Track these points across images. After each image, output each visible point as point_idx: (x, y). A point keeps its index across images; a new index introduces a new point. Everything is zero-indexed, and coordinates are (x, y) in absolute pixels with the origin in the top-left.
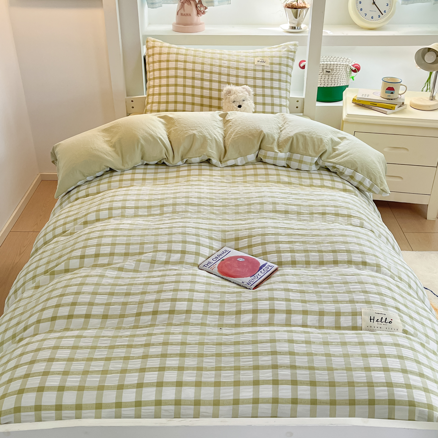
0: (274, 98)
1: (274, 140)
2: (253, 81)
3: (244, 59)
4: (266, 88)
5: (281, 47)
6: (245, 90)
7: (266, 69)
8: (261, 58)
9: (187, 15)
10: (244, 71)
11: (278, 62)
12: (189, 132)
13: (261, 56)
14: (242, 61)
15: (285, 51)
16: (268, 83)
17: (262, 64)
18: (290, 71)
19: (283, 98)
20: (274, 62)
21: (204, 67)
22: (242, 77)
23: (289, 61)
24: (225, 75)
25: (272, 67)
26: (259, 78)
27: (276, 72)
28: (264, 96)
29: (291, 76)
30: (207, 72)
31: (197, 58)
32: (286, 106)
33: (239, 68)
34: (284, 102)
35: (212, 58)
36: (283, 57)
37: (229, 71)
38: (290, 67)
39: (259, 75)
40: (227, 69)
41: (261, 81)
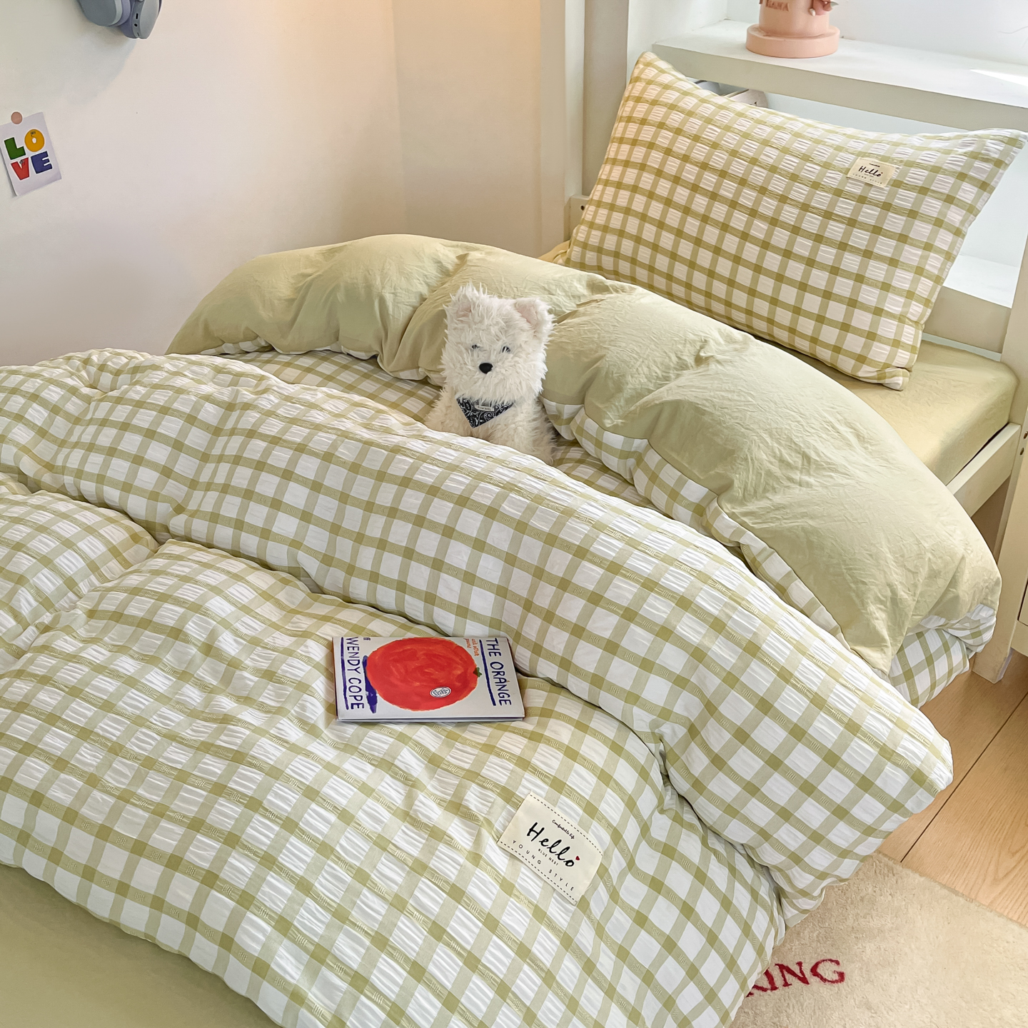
0: (864, 286)
1: (621, 390)
2: (818, 223)
3: (825, 154)
4: (851, 252)
5: (960, 141)
7: (872, 194)
8: (876, 161)
9: (780, 5)
10: (807, 189)
11: (920, 183)
13: (877, 156)
14: (817, 159)
15: (965, 154)
16: (860, 238)
17: (868, 179)
18: (960, 218)
19: (898, 292)
20: (907, 180)
21: (713, 154)
22: (795, 203)
23: (966, 186)
24: (753, 188)
25: (892, 195)
26: (840, 219)
27: (899, 211)
28: (835, 271)
29: (959, 233)
30: (714, 170)
31: (710, 126)
32: (901, 319)
33: (798, 176)
34: (894, 304)
35: (746, 136)
36: (945, 172)
37: (768, 180)
38: (961, 204)
39: (845, 208)
40: (766, 172)
41: (844, 226)
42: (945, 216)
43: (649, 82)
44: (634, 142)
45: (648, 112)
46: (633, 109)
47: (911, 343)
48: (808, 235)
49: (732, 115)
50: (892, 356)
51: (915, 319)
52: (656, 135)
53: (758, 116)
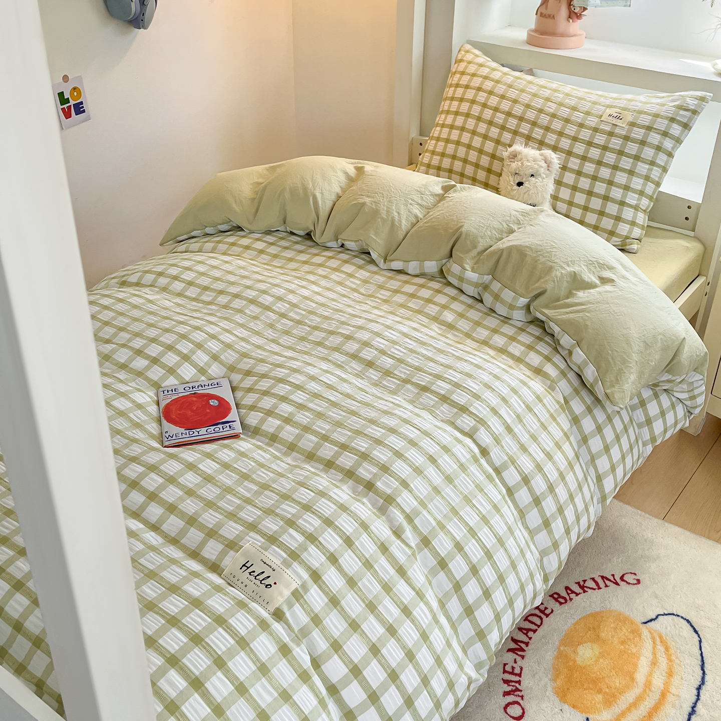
0: (613, 188)
1: (475, 247)
2: (584, 148)
3: (587, 106)
4: (605, 166)
5: (670, 98)
6: (543, 157)
7: (617, 131)
8: (619, 110)
9: (549, 16)
10: (576, 127)
11: (647, 124)
12: (361, 198)
13: (620, 108)
14: (582, 109)
15: (674, 106)
16: (610, 158)
17: (615, 121)
18: (672, 145)
19: (634, 191)
20: (639, 122)
21: (514, 107)
22: (568, 137)
23: (675, 126)
24: (541, 127)
25: (630, 131)
26: (597, 146)
27: (634, 141)
28: (595, 178)
29: (670, 155)
30: (515, 117)
31: (511, 89)
32: (636, 208)
33: (569, 120)
34: (632, 199)
35: (535, 95)
36: (662, 117)
37: (550, 122)
38: (672, 137)
39: (600, 139)
40: (549, 117)
41: (600, 150)
42: (662, 144)
43: (470, 62)
44: (462, 100)
45: (470, 81)
46: (460, 79)
47: (642, 223)
48: (577, 156)
49: (525, 82)
50: (630, 231)
51: (644, 209)
52: (476, 95)
53: (541, 83)
